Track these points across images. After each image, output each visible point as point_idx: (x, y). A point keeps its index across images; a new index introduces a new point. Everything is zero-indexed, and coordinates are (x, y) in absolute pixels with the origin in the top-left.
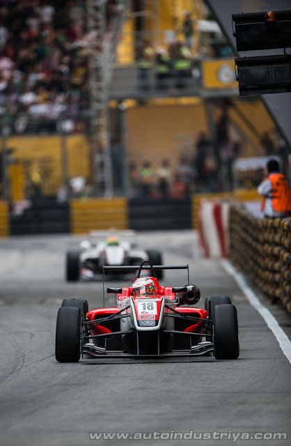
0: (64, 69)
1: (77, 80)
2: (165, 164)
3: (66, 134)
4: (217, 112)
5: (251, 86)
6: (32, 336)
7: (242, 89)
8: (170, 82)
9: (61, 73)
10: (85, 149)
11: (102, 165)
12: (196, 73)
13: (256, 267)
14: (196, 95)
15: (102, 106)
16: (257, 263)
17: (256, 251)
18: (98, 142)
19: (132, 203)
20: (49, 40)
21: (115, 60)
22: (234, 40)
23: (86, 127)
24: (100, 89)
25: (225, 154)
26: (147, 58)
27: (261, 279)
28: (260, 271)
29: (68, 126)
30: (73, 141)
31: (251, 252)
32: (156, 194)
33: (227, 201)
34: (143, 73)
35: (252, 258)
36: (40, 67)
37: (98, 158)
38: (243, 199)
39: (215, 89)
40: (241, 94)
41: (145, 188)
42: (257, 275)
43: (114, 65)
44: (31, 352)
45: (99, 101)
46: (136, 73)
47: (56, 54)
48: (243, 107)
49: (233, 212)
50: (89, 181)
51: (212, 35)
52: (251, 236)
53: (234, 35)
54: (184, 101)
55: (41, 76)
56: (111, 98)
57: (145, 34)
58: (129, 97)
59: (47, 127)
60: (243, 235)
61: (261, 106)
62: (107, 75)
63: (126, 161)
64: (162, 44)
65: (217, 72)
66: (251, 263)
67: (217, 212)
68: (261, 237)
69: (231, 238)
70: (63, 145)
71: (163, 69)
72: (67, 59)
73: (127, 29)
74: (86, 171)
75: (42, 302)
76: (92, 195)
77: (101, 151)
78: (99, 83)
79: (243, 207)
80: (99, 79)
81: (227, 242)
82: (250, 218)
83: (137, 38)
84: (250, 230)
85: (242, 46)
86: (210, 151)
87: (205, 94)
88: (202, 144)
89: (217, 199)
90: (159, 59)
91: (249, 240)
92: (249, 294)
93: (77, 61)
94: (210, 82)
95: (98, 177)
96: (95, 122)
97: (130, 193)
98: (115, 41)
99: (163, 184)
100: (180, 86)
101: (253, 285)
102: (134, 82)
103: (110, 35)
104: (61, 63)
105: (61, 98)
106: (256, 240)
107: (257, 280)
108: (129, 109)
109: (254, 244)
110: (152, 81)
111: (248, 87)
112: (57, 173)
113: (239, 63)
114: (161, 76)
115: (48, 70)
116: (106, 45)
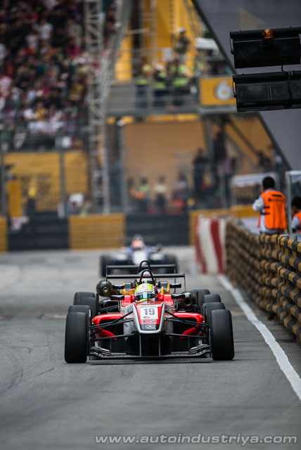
0: (62, 85)
1: (75, 97)
2: (162, 180)
3: (64, 150)
4: (215, 129)
5: (248, 103)
6: (30, 350)
7: (239, 106)
8: (168, 99)
9: (60, 90)
10: (84, 165)
11: (100, 181)
12: (193, 90)
13: (253, 283)
14: (194, 112)
15: (101, 123)
16: (254, 279)
17: (253, 267)
18: (97, 158)
19: (129, 219)
20: (47, 58)
21: (113, 77)
22: (231, 58)
23: (84, 144)
24: (97, 106)
25: (222, 170)
26: (145, 75)
27: (258, 295)
28: (257, 287)
29: (66, 142)
30: (71, 157)
31: (248, 268)
32: (154, 210)
33: (224, 217)
34: (141, 90)
35: (249, 274)
36: (38, 84)
37: (96, 175)
38: (240, 214)
39: (213, 107)
40: (238, 111)
41: (142, 203)
42: (254, 291)
43: (112, 82)
44: (30, 367)
45: (97, 118)
46: (134, 90)
47: (55, 71)
48: (240, 124)
49: (230, 228)
50: (87, 197)
51: (210, 52)
52: (249, 252)
53: (232, 53)
54: (181, 117)
55: (40, 93)
56: (109, 115)
57: (143, 51)
58: (128, 114)
59: (46, 143)
60: (240, 250)
61: (258, 123)
62: (105, 93)
63: (124, 178)
64: (160, 62)
65: (215, 90)
66: (248, 279)
67: (214, 228)
68: (258, 253)
69: (228, 254)
70: (62, 161)
71: (161, 86)
72: (65, 76)
73: (125, 46)
74: (84, 187)
75: (40, 318)
76: (90, 211)
77: (99, 168)
78: (97, 100)
79: (240, 223)
80: (97, 96)
81: (224, 258)
82: (247, 234)
83: (135, 55)
84: (248, 246)
85: (240, 64)
86: (208, 167)
87: (203, 111)
88: (199, 161)
89: (214, 215)
90: (156, 76)
91: (247, 256)
92: (246, 309)
93: (75, 78)
94: (207, 99)
95: (96, 193)
96: (93, 139)
97: (128, 209)
98: (113, 59)
99: (161, 199)
100: (178, 103)
101: (250, 301)
102: (132, 99)
103: (108, 52)
104: (59, 80)
105: (59, 115)
106: (253, 255)
107: (254, 296)
108: (126, 125)
109: (251, 260)
110: (150, 98)
111: (246, 104)
112: (56, 188)
113: (237, 80)
114: (158, 93)
115: (46, 87)
116: (104, 62)
